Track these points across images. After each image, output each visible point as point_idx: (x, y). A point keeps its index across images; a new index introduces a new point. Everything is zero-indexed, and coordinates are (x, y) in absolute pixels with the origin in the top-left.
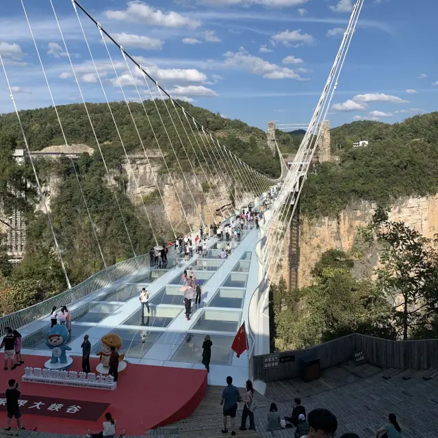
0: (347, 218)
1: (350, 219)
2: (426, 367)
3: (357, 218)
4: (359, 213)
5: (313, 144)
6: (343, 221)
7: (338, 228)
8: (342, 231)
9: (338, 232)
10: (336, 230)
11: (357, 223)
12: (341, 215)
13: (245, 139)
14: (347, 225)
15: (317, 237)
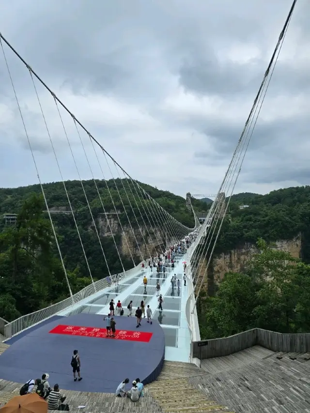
0: (236, 253)
1: (238, 254)
2: (305, 351)
3: (243, 254)
4: (244, 251)
5: (215, 207)
6: (233, 255)
7: (231, 260)
8: (233, 262)
9: (231, 263)
10: (229, 261)
11: (242, 257)
12: (233, 251)
13: (173, 203)
14: (236, 259)
15: (217, 265)
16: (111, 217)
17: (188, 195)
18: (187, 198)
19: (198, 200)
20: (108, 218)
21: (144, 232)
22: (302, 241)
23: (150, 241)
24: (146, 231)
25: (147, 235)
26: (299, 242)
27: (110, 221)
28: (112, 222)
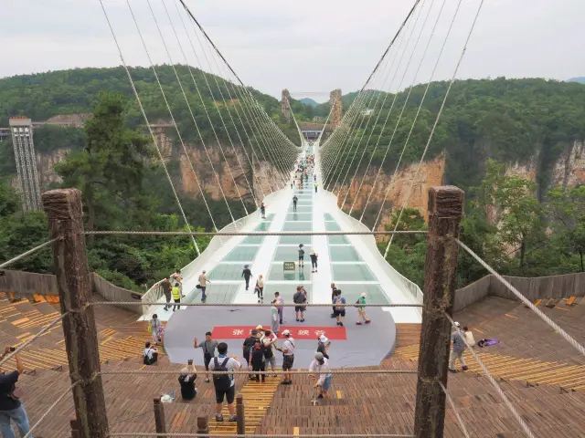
0: (357, 182)
16: (159, 130)
17: (285, 93)
18: (283, 99)
19: (299, 101)
20: (155, 134)
21: (216, 154)
22: (447, 161)
23: (227, 169)
24: (220, 154)
25: (222, 160)
26: (442, 164)
27: (159, 138)
28: (163, 140)
